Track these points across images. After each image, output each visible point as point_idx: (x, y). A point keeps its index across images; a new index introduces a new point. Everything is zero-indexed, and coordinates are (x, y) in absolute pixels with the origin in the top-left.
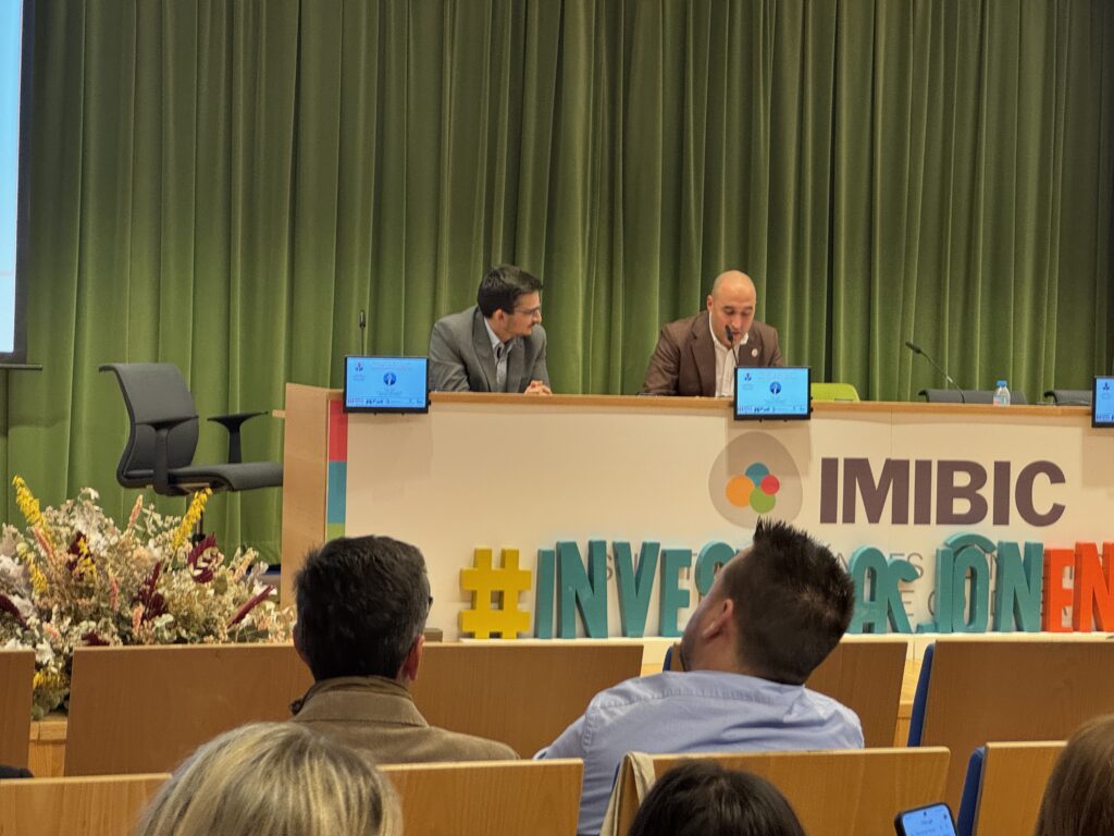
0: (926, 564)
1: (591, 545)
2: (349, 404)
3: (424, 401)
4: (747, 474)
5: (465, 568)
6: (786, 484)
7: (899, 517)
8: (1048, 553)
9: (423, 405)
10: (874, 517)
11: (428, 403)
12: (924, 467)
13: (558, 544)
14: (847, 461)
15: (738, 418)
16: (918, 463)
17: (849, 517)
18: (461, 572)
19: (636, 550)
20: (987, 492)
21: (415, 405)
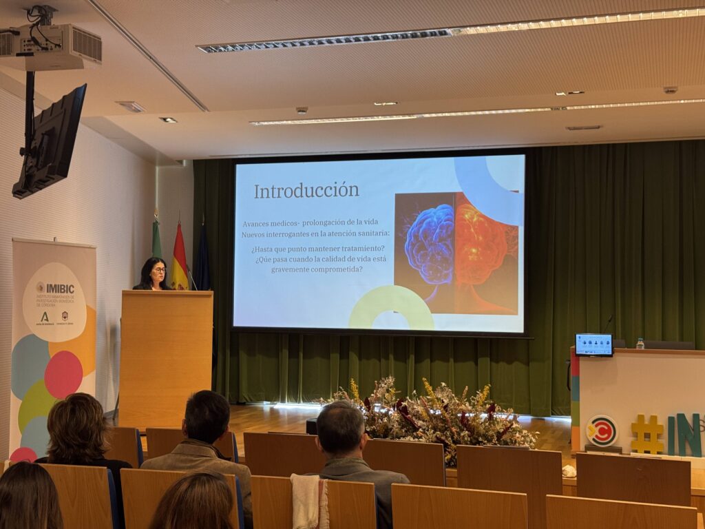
1: (693, 415)
2: (577, 353)
5: (634, 422)
9: (611, 353)
13: (678, 414)
18: (632, 424)
21: (607, 353)
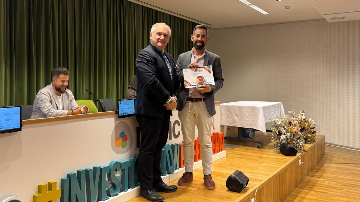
1: (78, 172)
3: (20, 125)
4: (120, 136)
8: (180, 146)
9: (19, 127)
11: (21, 126)
13: (67, 175)
15: (120, 117)
18: (34, 196)
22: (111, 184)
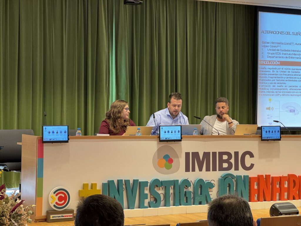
0: (216, 183)
1: (118, 181)
2: (44, 140)
4: (163, 158)
5: (80, 190)
6: (175, 160)
7: (208, 169)
8: (250, 178)
10: (201, 170)
11: (68, 139)
12: (214, 154)
13: (108, 181)
14: (192, 153)
15: (161, 141)
16: (213, 153)
17: (194, 170)
19: (131, 182)
20: (232, 161)
21: (64, 140)
22: (154, 199)
